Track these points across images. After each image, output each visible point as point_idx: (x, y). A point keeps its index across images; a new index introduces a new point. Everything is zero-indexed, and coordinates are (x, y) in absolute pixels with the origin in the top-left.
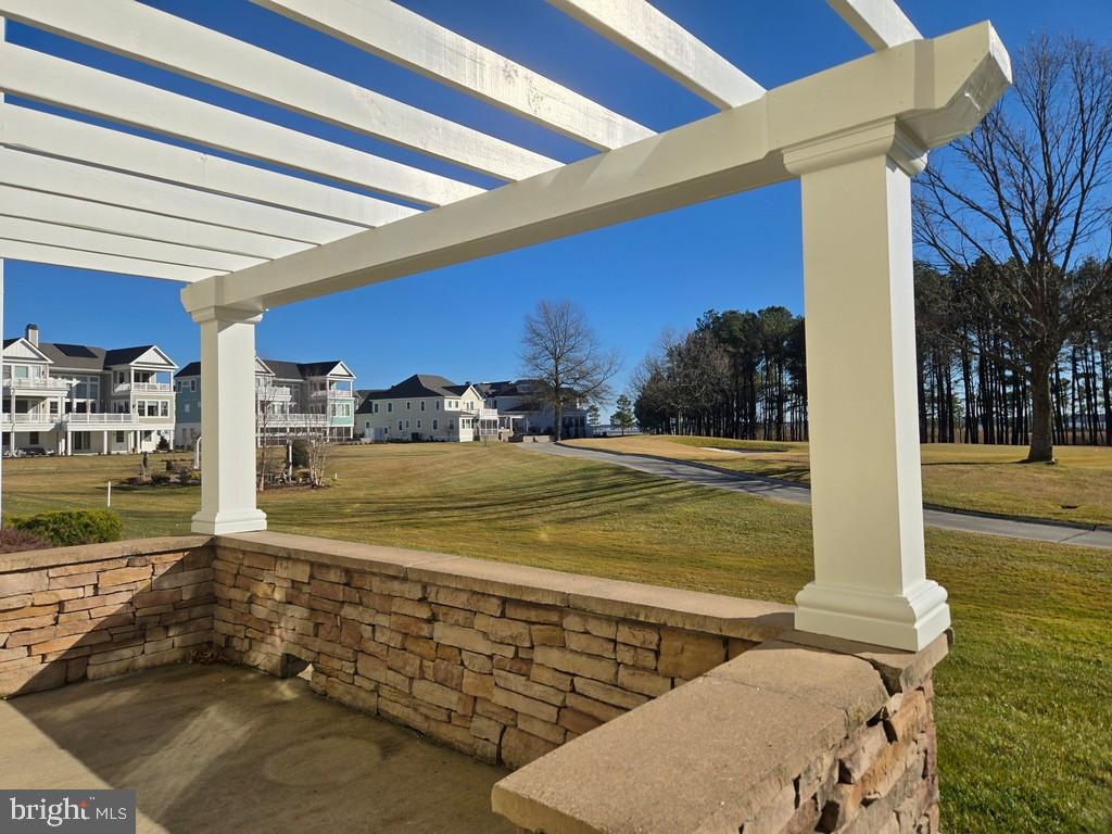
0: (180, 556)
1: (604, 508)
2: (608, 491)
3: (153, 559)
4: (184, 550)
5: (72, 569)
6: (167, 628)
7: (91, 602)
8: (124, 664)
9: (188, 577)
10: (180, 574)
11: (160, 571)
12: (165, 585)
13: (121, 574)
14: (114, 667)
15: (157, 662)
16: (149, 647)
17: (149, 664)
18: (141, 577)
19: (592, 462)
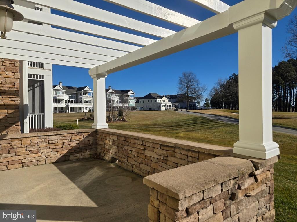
0: (89, 133)
1: (199, 128)
2: (200, 124)
3: (83, 134)
4: (90, 132)
5: (66, 135)
6: (86, 150)
7: (70, 143)
8: (77, 157)
9: (91, 138)
10: (89, 138)
11: (85, 137)
12: (86, 140)
13: (76, 137)
14: (75, 158)
15: (85, 158)
16: (83, 154)
17: (83, 158)
18: (81, 138)
19: (196, 116)
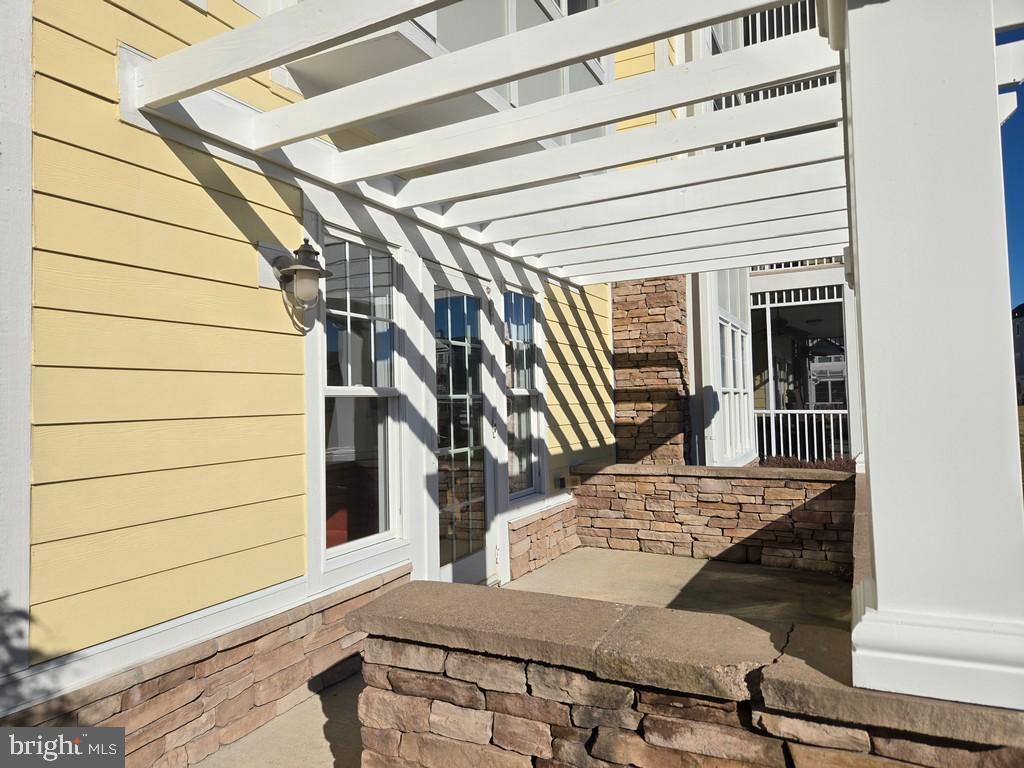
0: (828, 487)
3: (805, 484)
4: (831, 482)
5: (746, 482)
6: (820, 543)
7: (760, 509)
8: (786, 561)
9: (833, 505)
10: (829, 501)
11: (812, 495)
12: (817, 507)
13: (781, 492)
14: (779, 560)
15: (813, 569)
16: (806, 554)
17: (806, 566)
18: (798, 497)
